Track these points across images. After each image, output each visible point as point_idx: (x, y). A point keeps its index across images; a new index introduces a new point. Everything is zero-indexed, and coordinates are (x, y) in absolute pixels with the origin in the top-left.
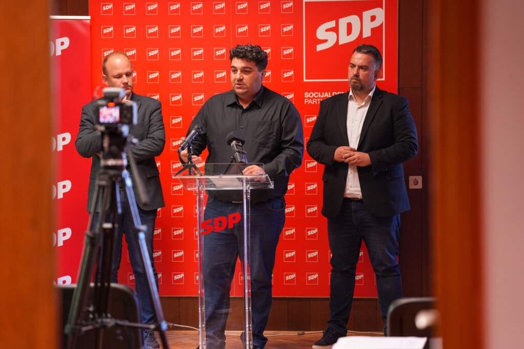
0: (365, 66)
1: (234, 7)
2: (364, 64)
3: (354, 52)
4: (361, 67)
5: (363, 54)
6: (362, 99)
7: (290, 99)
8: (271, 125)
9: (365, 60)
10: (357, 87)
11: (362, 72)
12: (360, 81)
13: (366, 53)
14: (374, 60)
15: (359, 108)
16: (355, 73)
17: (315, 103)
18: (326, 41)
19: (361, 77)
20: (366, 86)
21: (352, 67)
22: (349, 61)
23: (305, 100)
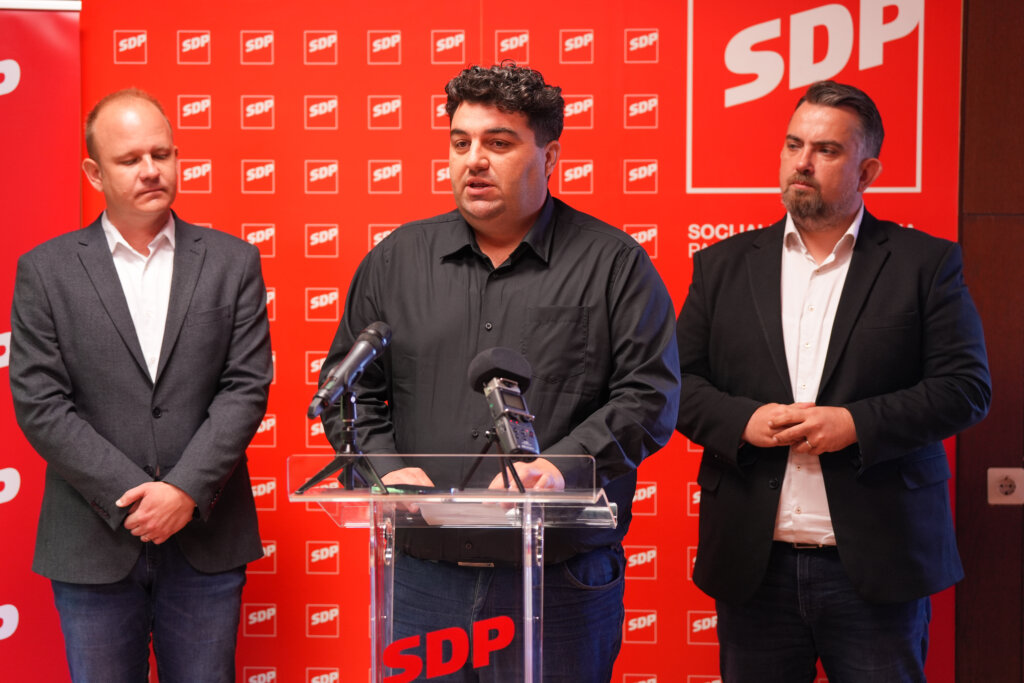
0: (833, 143)
2: (829, 138)
3: (799, 105)
4: (819, 147)
5: (827, 109)
7: (647, 243)
8: (578, 321)
9: (831, 125)
10: (808, 205)
11: (822, 164)
12: (816, 187)
13: (837, 104)
14: (859, 128)
15: (818, 272)
16: (802, 163)
18: (751, 78)
19: (820, 175)
20: (836, 207)
21: (793, 146)
22: (786, 129)
23: (691, 245)
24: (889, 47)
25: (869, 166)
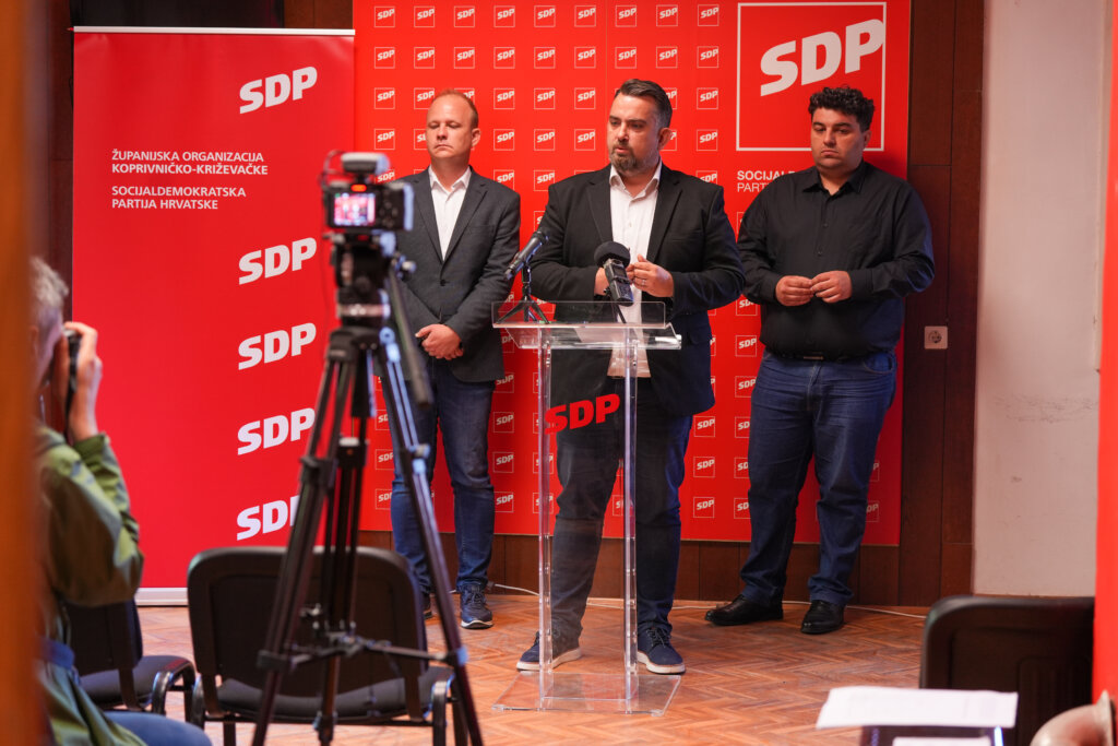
1: (612, 15)
2: (638, 117)
7: (711, 182)
13: (642, 95)
18: (777, 78)
23: (739, 184)
24: (864, 59)
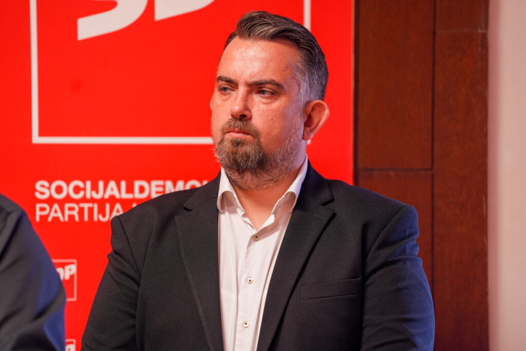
0: (272, 82)
2: (267, 76)
4: (257, 87)
5: (262, 43)
6: (265, 205)
10: (248, 157)
12: (256, 135)
13: (274, 37)
15: (256, 237)
16: (237, 108)
17: (71, 217)
19: (258, 121)
20: (279, 158)
21: (225, 89)
22: (216, 70)
23: (38, 206)
25: (313, 109)
